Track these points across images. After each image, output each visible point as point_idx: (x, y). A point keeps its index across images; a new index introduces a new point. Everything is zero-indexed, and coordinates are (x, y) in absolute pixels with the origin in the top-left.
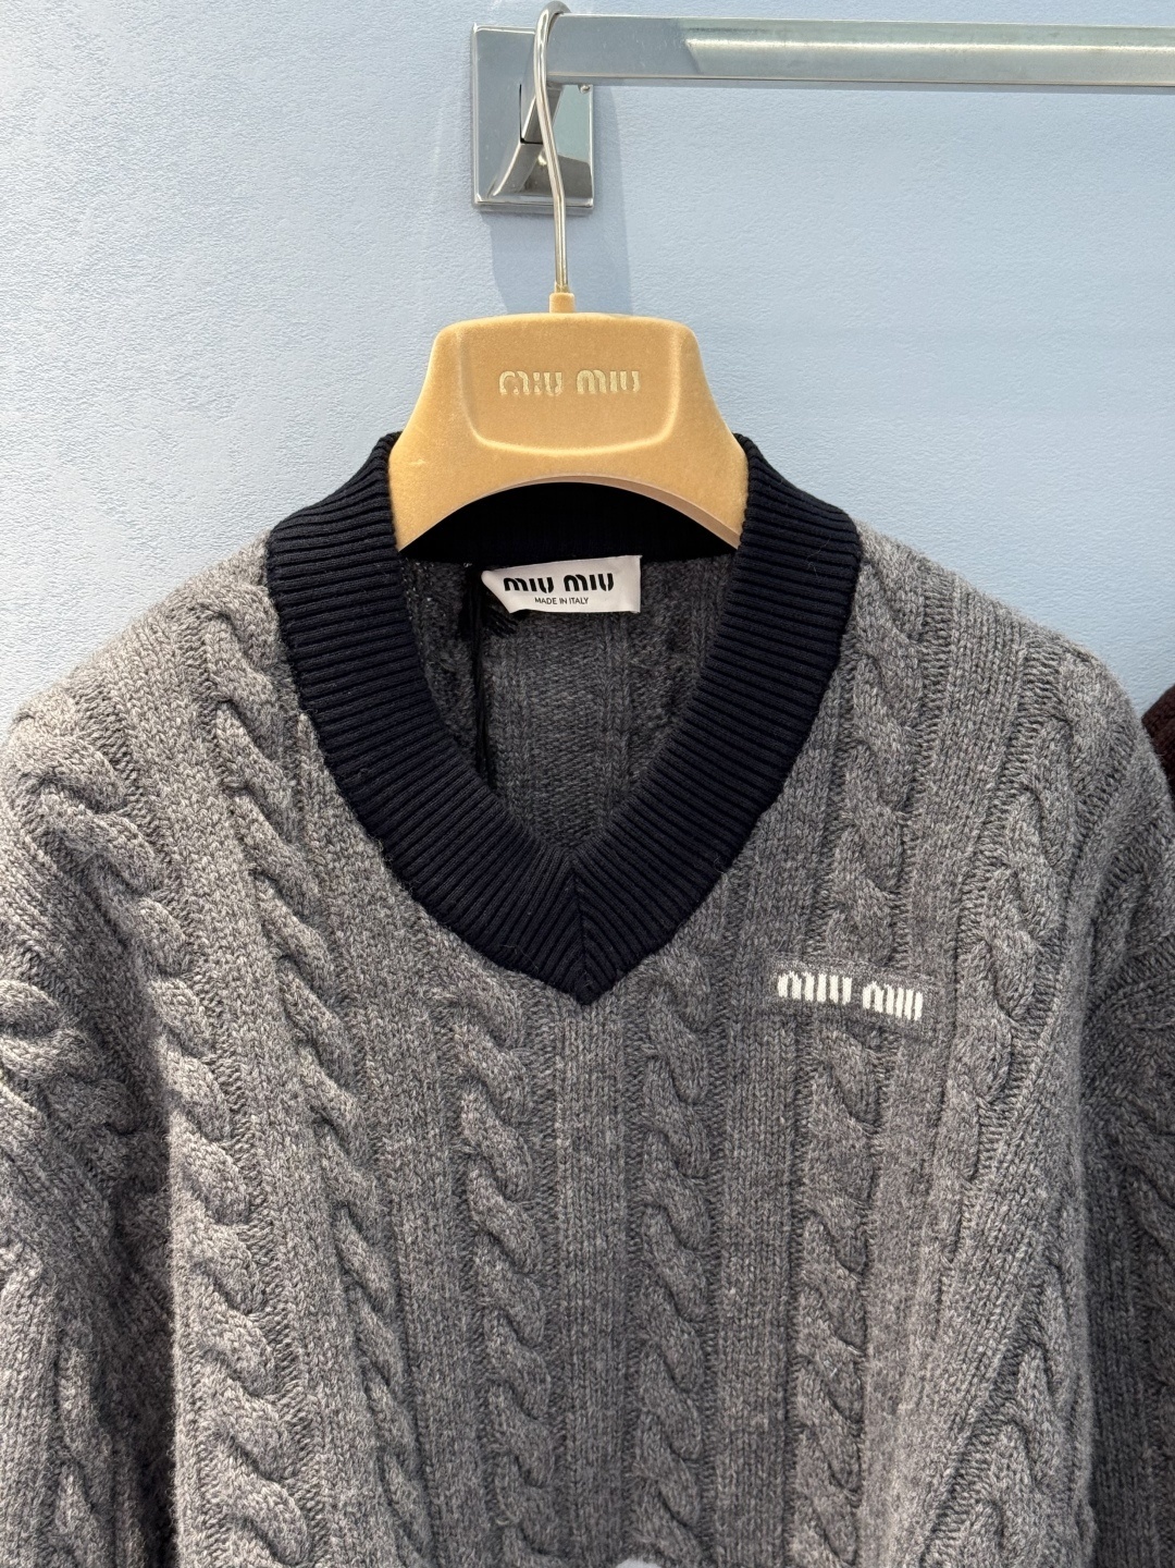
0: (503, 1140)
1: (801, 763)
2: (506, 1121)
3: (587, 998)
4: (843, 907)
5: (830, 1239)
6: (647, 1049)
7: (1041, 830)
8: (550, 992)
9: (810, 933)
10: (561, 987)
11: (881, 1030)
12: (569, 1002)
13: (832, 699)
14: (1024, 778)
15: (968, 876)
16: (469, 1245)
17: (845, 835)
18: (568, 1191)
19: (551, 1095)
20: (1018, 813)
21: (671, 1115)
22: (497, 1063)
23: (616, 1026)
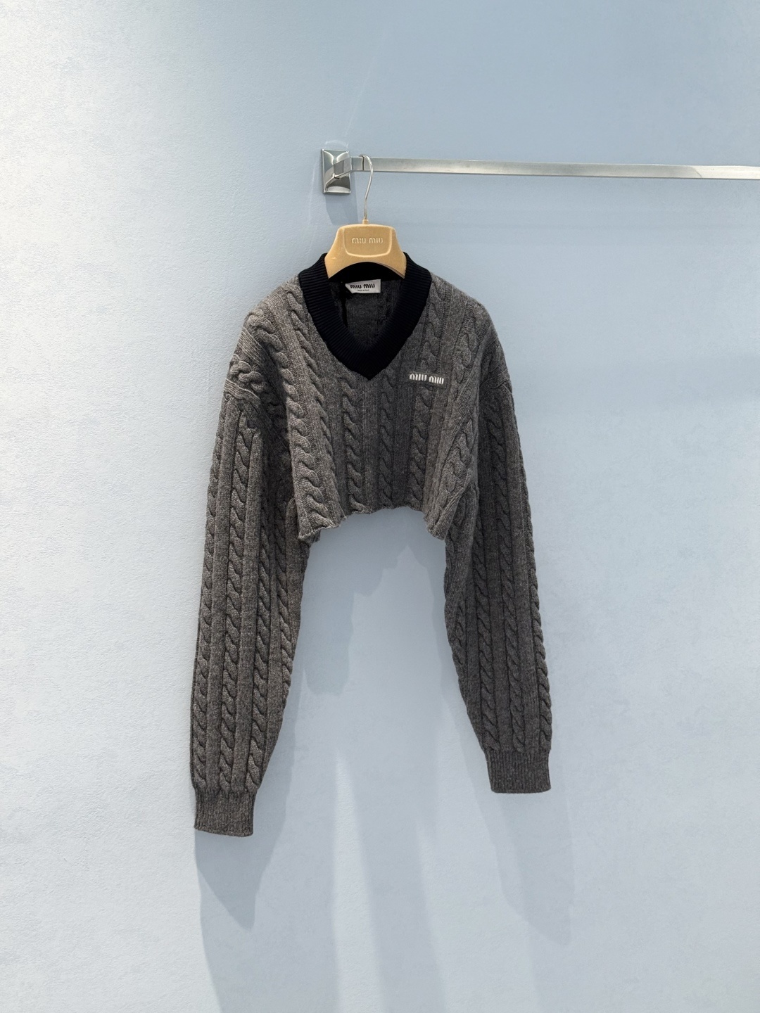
0: (351, 409)
1: (417, 327)
2: (352, 405)
3: (369, 378)
4: (425, 359)
5: (419, 432)
6: (382, 391)
7: (468, 343)
8: (362, 377)
9: (417, 365)
10: (364, 376)
11: (433, 387)
12: (366, 379)
13: (424, 313)
14: (465, 331)
15: (453, 353)
16: (344, 432)
17: (426, 343)
18: (365, 421)
19: (362, 400)
20: (463, 339)
21: (387, 405)
22: (351, 392)
23: (376, 385)
